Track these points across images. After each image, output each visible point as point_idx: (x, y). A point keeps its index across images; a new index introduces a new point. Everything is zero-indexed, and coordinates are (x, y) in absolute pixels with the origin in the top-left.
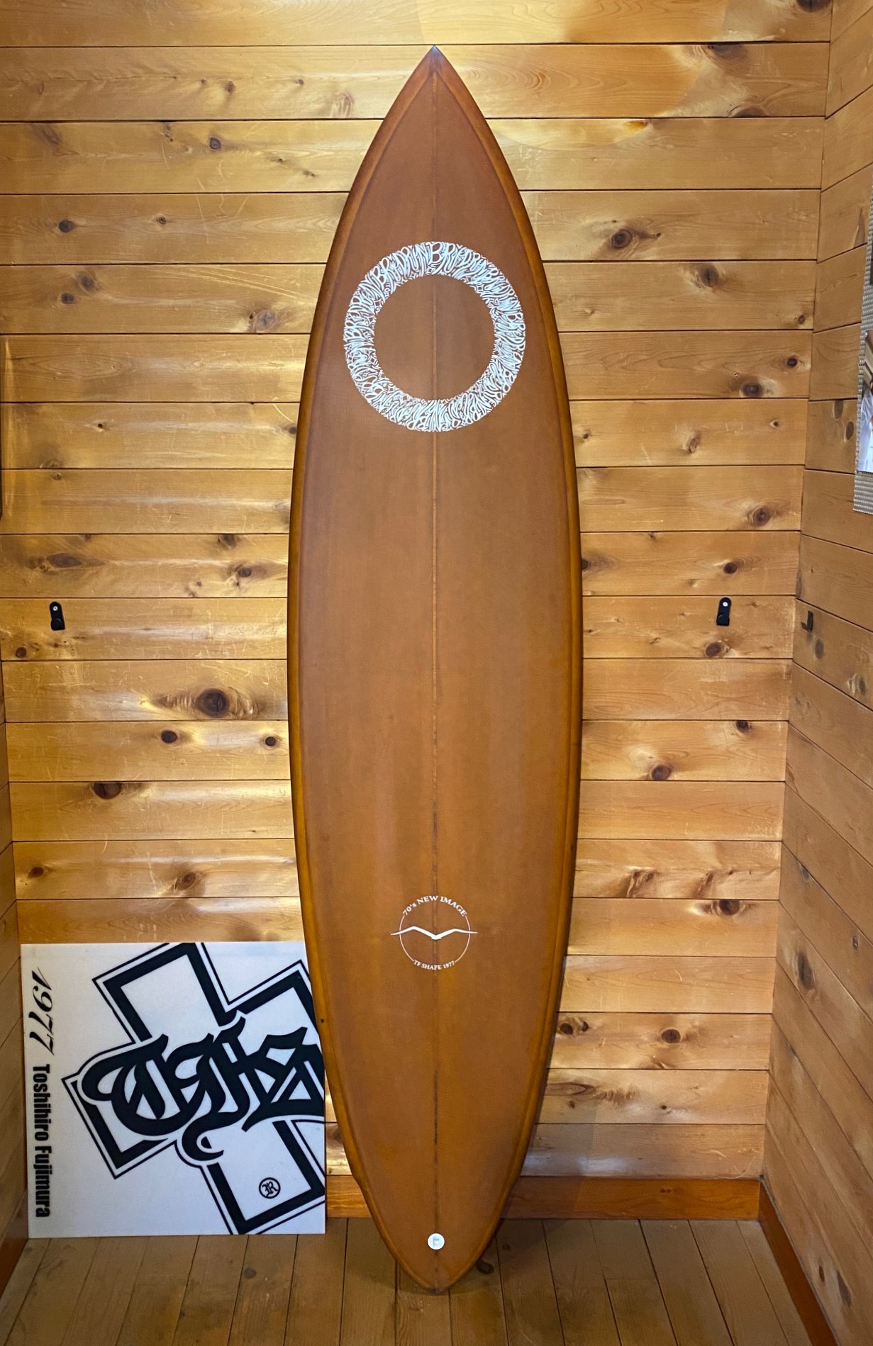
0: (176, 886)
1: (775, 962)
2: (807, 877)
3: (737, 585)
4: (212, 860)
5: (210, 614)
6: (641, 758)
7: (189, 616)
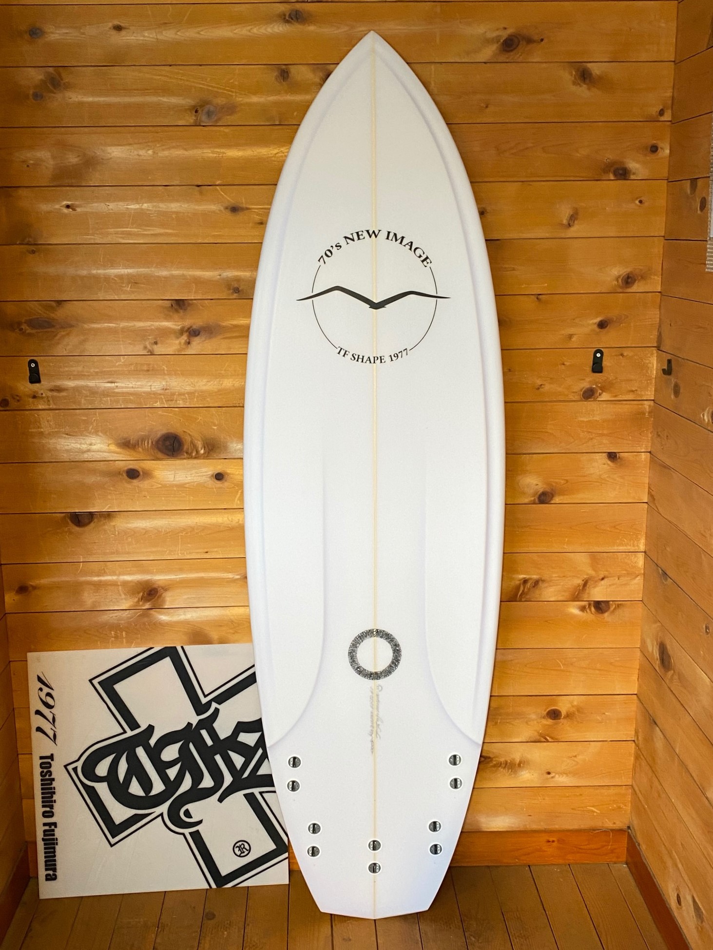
0: (142, 599)
1: (640, 652)
2: (666, 580)
3: (608, 340)
4: (173, 577)
5: (166, 368)
6: (530, 486)
7: (148, 371)
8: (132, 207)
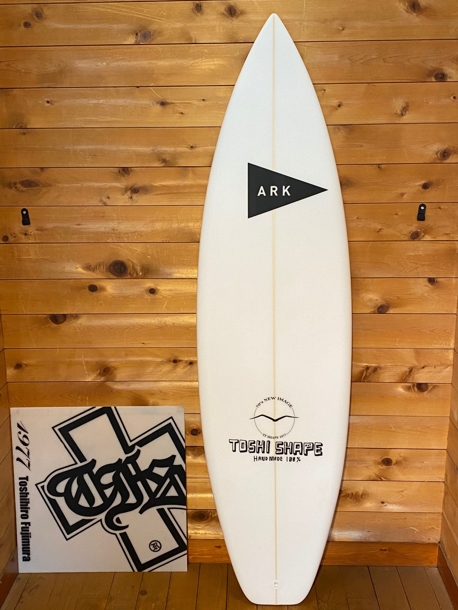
0: (99, 375)
1: (449, 419)
3: (430, 196)
4: (120, 360)
5: (115, 216)
6: (371, 300)
7: (103, 217)
8: (92, 102)
